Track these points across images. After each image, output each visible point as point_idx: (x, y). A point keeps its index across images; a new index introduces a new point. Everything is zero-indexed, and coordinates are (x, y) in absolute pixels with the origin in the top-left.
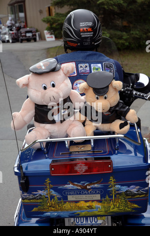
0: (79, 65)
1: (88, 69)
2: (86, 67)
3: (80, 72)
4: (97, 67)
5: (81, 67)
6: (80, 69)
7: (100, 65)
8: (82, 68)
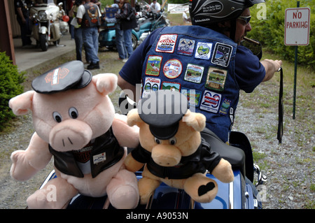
0: (181, 40)
1: (192, 47)
2: (191, 44)
3: (179, 49)
4: (205, 48)
5: (183, 43)
6: (180, 45)
7: (210, 45)
8: (183, 45)
